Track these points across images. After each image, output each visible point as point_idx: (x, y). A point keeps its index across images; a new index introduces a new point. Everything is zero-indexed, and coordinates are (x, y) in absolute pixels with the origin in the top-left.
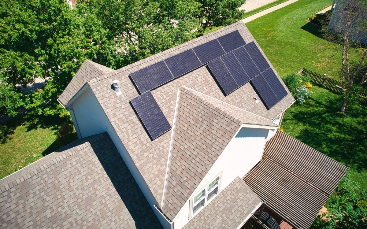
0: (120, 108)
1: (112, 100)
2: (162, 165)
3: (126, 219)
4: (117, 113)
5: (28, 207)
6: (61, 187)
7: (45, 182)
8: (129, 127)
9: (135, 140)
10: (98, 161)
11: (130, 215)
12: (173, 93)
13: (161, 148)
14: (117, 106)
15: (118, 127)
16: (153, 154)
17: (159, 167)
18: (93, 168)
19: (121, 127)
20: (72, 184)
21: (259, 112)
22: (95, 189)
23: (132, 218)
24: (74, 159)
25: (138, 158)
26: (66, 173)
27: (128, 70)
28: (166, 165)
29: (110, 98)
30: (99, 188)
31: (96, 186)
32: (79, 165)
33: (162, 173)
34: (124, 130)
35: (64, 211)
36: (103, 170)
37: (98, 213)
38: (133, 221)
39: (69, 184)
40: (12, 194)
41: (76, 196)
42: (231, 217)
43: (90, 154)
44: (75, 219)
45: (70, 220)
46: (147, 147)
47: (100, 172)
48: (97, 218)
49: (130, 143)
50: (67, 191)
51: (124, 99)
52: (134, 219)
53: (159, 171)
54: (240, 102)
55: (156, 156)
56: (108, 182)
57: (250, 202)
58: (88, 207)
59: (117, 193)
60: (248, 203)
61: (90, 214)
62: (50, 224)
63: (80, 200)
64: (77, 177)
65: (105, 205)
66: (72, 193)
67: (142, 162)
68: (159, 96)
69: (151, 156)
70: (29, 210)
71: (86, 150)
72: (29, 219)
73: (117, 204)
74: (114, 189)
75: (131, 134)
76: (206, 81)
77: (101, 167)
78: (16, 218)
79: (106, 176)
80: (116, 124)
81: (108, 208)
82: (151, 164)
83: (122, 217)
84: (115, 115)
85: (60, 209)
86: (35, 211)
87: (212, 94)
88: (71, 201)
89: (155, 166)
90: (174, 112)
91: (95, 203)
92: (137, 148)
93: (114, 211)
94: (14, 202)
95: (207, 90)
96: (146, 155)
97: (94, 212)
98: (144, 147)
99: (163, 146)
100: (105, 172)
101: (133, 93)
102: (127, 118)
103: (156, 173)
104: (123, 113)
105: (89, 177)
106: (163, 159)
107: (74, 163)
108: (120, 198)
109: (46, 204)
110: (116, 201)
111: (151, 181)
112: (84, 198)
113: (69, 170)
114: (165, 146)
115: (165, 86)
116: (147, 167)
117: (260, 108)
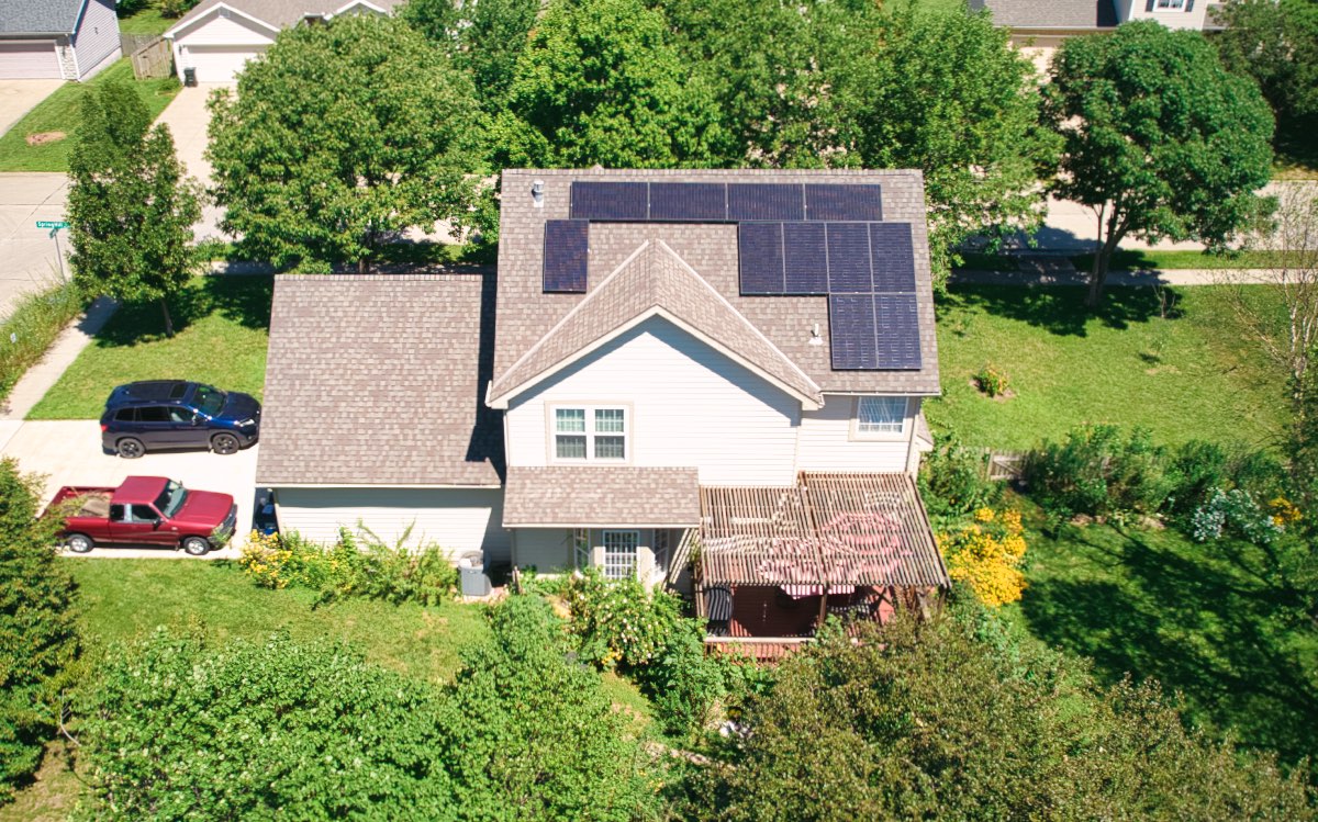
0: (527, 226)
1: (521, 210)
2: (534, 333)
3: (467, 410)
4: (516, 231)
5: (360, 314)
6: (411, 315)
7: (395, 296)
8: (521, 257)
9: (518, 279)
10: (479, 309)
11: (475, 410)
12: (631, 243)
13: (551, 311)
14: (524, 220)
15: (506, 249)
16: (533, 313)
17: (528, 333)
18: (466, 315)
19: (510, 252)
20: (425, 319)
21: (802, 360)
22: (451, 344)
23: (474, 416)
24: (448, 289)
25: (506, 304)
26: (426, 299)
27: (577, 176)
28: (541, 337)
29: (521, 204)
30: (456, 346)
31: (454, 341)
32: (449, 299)
33: (528, 344)
34: (512, 258)
35: (395, 346)
36: (478, 325)
37: (435, 378)
38: (474, 421)
39: (421, 317)
40: (352, 289)
41: (420, 339)
42: (619, 505)
43: (473, 294)
44: (402, 365)
45: (396, 362)
46: (530, 297)
47: (472, 325)
48: (429, 383)
49: (507, 279)
50: (413, 325)
51: (540, 215)
52: (478, 418)
53: (524, 337)
54: (770, 323)
55: (533, 317)
56: (473, 346)
57: (676, 512)
58: (427, 362)
59: (476, 368)
60: (669, 509)
61: (423, 372)
62: (371, 351)
63: (421, 346)
64: (437, 314)
65: (451, 374)
66: (418, 330)
67: (508, 312)
68: (603, 237)
69: (525, 311)
70: (358, 319)
71: (472, 284)
72: (352, 329)
73: (468, 383)
74: (476, 362)
75: (517, 268)
76: (719, 252)
77: (478, 320)
78: (341, 319)
79: (477, 336)
80: (506, 243)
81: (451, 380)
82: (519, 323)
83: (462, 405)
84: (511, 231)
85: (392, 341)
86: (363, 324)
87: (712, 278)
88: (411, 340)
89: (523, 328)
90: (611, 271)
91: (438, 362)
92: (515, 290)
93: (458, 389)
94: (350, 299)
95: (705, 268)
96: (520, 306)
97: (430, 372)
98: (525, 295)
99: (555, 310)
100: (478, 331)
101: (562, 212)
102: (527, 244)
103: (519, 338)
104: (526, 235)
105: (453, 324)
106: (542, 328)
107: (445, 294)
108: (476, 378)
109: (381, 325)
110: (469, 378)
111: (504, 342)
112: (430, 346)
113: (433, 299)
114: (559, 311)
115: (624, 226)
116: (511, 323)
117: (812, 355)
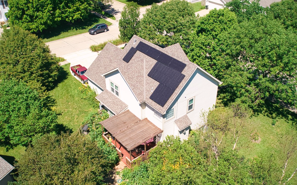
1: (131, 43)
12: (141, 57)
16: (119, 63)
21: (147, 93)
42: (111, 104)
54: (148, 83)
57: (116, 110)
60: (116, 109)
68: (138, 54)
76: (151, 65)
87: (147, 70)
95: (147, 67)
101: (135, 46)
114: (122, 64)
117: (149, 93)
